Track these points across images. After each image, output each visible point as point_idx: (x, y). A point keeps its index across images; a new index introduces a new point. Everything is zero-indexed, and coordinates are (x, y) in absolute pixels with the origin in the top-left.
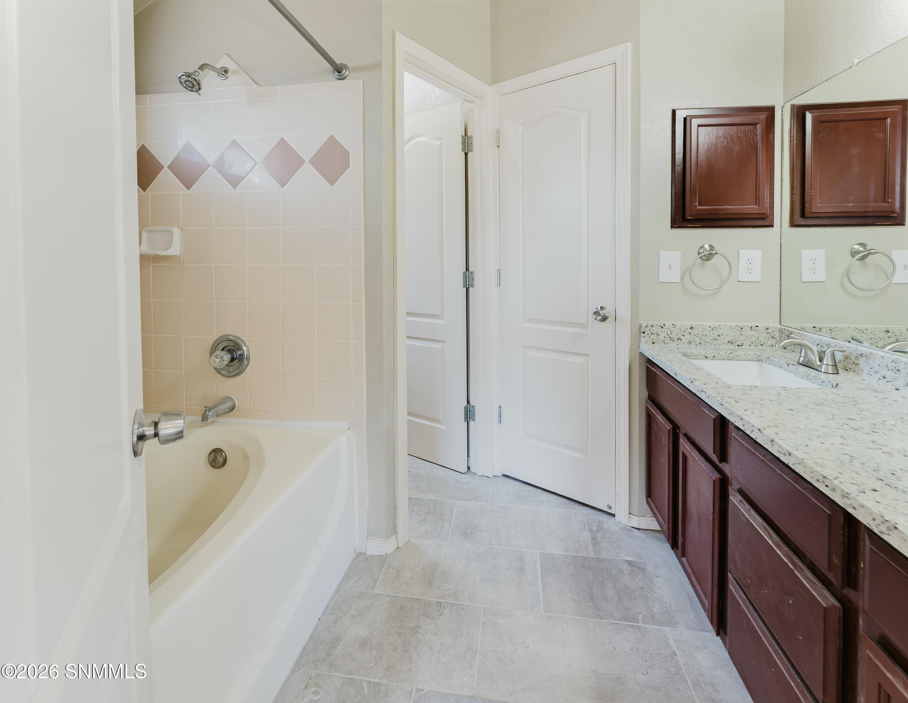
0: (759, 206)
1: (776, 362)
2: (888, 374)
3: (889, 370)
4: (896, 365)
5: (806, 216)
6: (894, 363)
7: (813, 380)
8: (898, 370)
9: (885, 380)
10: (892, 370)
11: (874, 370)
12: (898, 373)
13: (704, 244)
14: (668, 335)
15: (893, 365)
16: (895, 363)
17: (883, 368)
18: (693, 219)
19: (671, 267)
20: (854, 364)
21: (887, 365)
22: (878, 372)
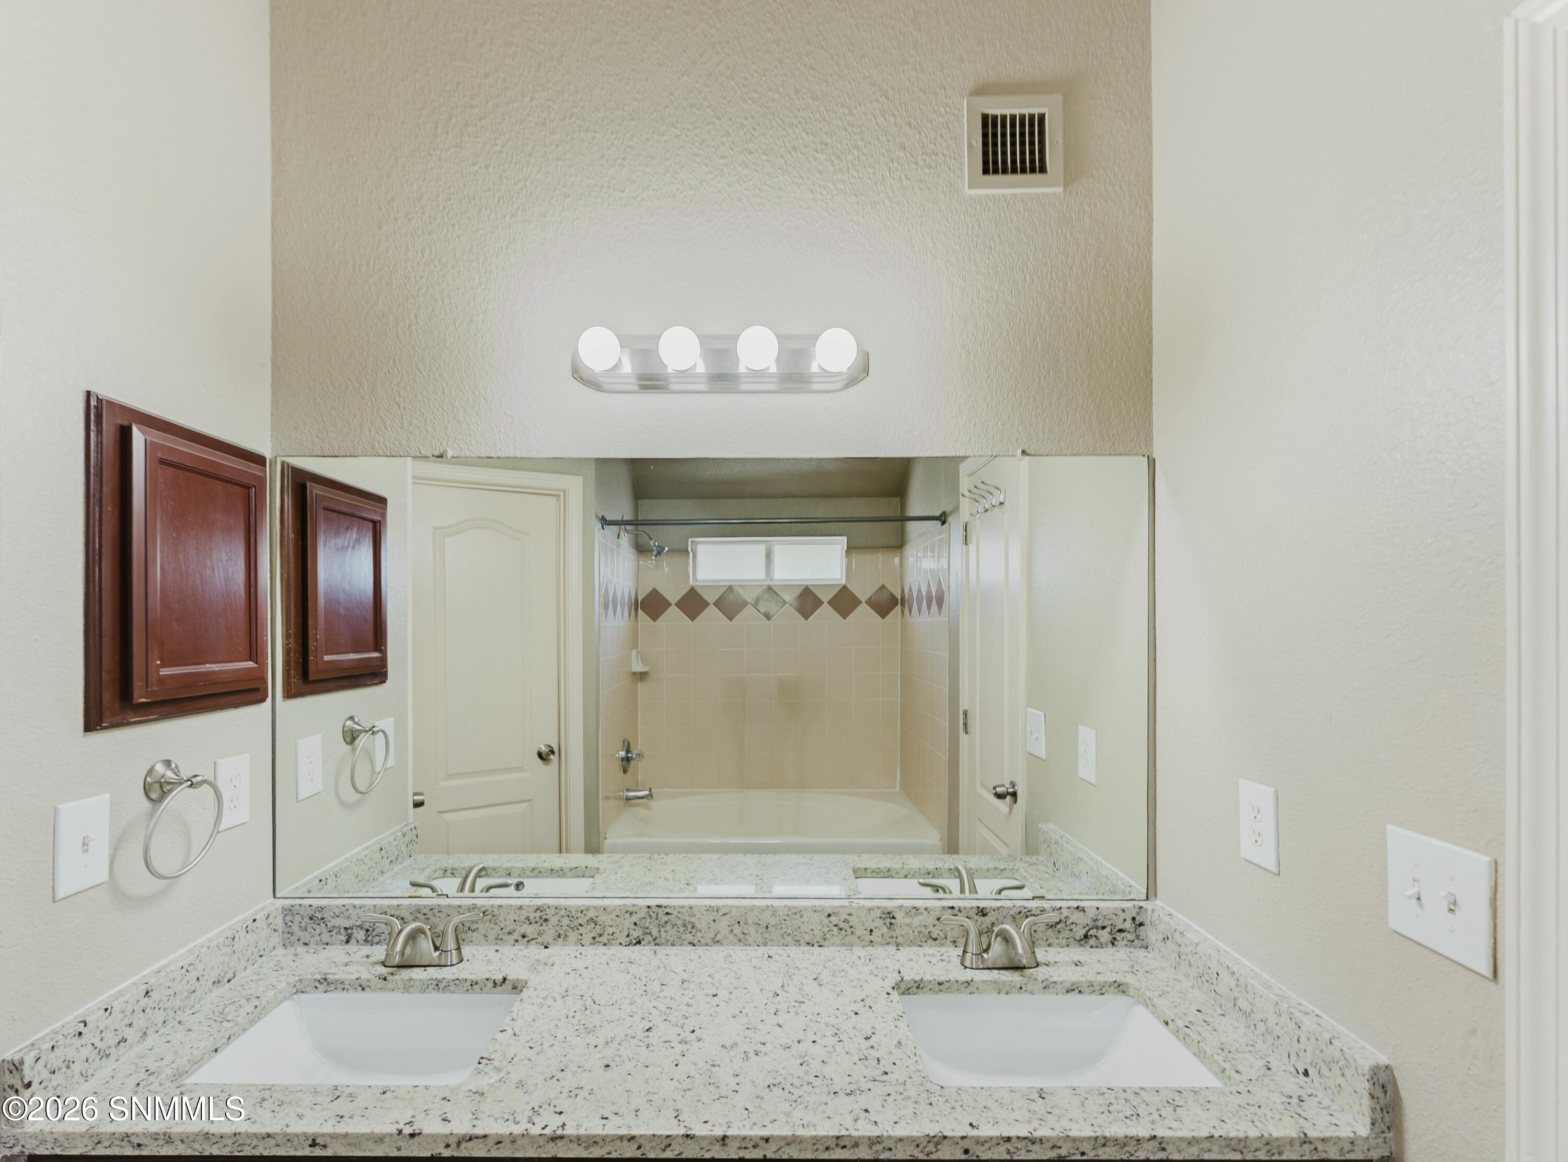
0: (257, 663)
1: (347, 983)
2: (530, 930)
3: (531, 923)
4: (541, 914)
5: (311, 678)
6: (538, 911)
7: (452, 988)
8: (546, 920)
9: (526, 939)
10: (536, 922)
11: (506, 930)
12: (544, 924)
13: (152, 763)
14: (96, 1048)
15: (538, 914)
16: (541, 911)
17: (522, 923)
18: (148, 702)
19: (87, 844)
20: (470, 932)
21: (528, 918)
22: (514, 931)
